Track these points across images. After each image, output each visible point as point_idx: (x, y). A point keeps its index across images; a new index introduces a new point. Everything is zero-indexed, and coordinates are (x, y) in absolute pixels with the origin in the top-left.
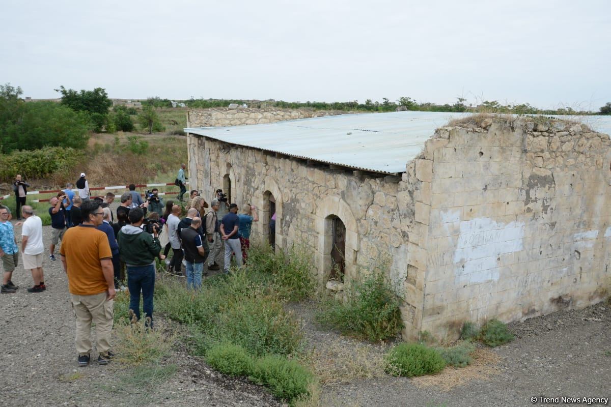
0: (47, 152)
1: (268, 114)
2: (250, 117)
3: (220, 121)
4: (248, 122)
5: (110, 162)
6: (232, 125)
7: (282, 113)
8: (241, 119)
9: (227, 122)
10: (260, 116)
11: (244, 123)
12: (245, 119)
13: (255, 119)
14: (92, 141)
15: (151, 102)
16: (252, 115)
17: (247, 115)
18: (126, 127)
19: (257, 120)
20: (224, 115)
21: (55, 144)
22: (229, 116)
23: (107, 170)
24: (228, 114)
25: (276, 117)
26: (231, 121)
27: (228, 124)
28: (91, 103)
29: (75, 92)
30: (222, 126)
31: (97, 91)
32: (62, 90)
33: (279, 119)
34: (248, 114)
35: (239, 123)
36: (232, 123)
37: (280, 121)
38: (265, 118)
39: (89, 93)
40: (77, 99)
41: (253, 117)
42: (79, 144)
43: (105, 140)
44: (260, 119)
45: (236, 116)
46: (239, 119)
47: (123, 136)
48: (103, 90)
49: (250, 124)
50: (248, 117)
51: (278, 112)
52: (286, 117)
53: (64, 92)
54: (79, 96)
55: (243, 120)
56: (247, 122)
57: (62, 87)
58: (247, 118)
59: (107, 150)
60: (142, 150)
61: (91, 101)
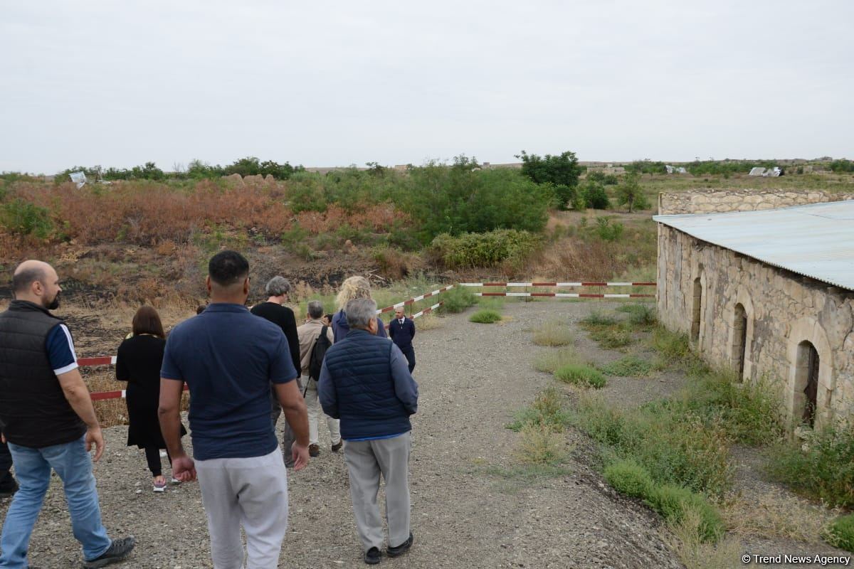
0: (498, 235)
1: (772, 197)
2: (745, 201)
3: (701, 206)
4: (742, 207)
5: (572, 251)
6: (718, 212)
7: (794, 195)
8: (732, 203)
9: (712, 207)
10: (759, 199)
11: (735, 210)
12: (737, 204)
13: (751, 204)
14: (553, 221)
15: (638, 168)
16: (748, 198)
17: (741, 199)
18: (599, 202)
19: (755, 205)
20: (707, 199)
21: (508, 226)
22: (715, 200)
23: (565, 261)
24: (713, 197)
25: (783, 200)
26: (717, 206)
27: (713, 211)
28: (557, 172)
29: (539, 158)
30: (705, 213)
31: (565, 156)
32: (523, 155)
33: (787, 204)
34: (743, 197)
35: (729, 208)
36: (718, 208)
37: (790, 205)
38: (767, 202)
39: (555, 159)
40: (540, 167)
41: (750, 201)
42: (536, 226)
43: (570, 220)
44: (759, 203)
45: (725, 199)
46: (730, 204)
47: (593, 215)
48: (573, 154)
49: (744, 211)
50: (742, 201)
51: (788, 194)
52: (800, 200)
53: (526, 159)
54: (542, 162)
55: (734, 206)
56: (740, 208)
57: (524, 152)
58: (740, 203)
59: (570, 233)
60: (614, 235)
61: (557, 169)
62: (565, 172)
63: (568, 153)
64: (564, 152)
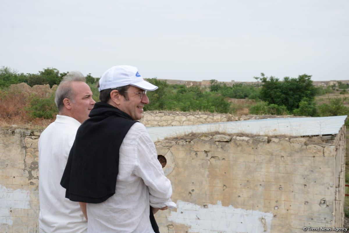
2: (175, 119)
3: (149, 122)
4: (173, 123)
6: (159, 126)
7: (205, 116)
8: (167, 121)
9: (156, 123)
10: (184, 118)
12: (170, 121)
13: (179, 121)
16: (177, 118)
17: (173, 118)
19: (182, 122)
20: (153, 117)
22: (158, 118)
24: (156, 116)
25: (198, 120)
26: (158, 122)
27: (157, 125)
28: (291, 92)
29: (277, 80)
30: (151, 126)
32: (262, 77)
33: (201, 122)
34: (174, 117)
35: (166, 124)
36: (159, 124)
37: (203, 123)
38: (189, 120)
41: (178, 120)
44: (184, 121)
45: (163, 118)
46: (166, 121)
48: (309, 76)
49: (175, 126)
50: (174, 119)
51: (201, 116)
52: (208, 120)
53: (264, 80)
54: (281, 83)
55: (169, 122)
56: (173, 124)
57: (263, 75)
58: (173, 120)
61: (291, 90)
62: (300, 93)
63: (306, 76)
64: (301, 75)
